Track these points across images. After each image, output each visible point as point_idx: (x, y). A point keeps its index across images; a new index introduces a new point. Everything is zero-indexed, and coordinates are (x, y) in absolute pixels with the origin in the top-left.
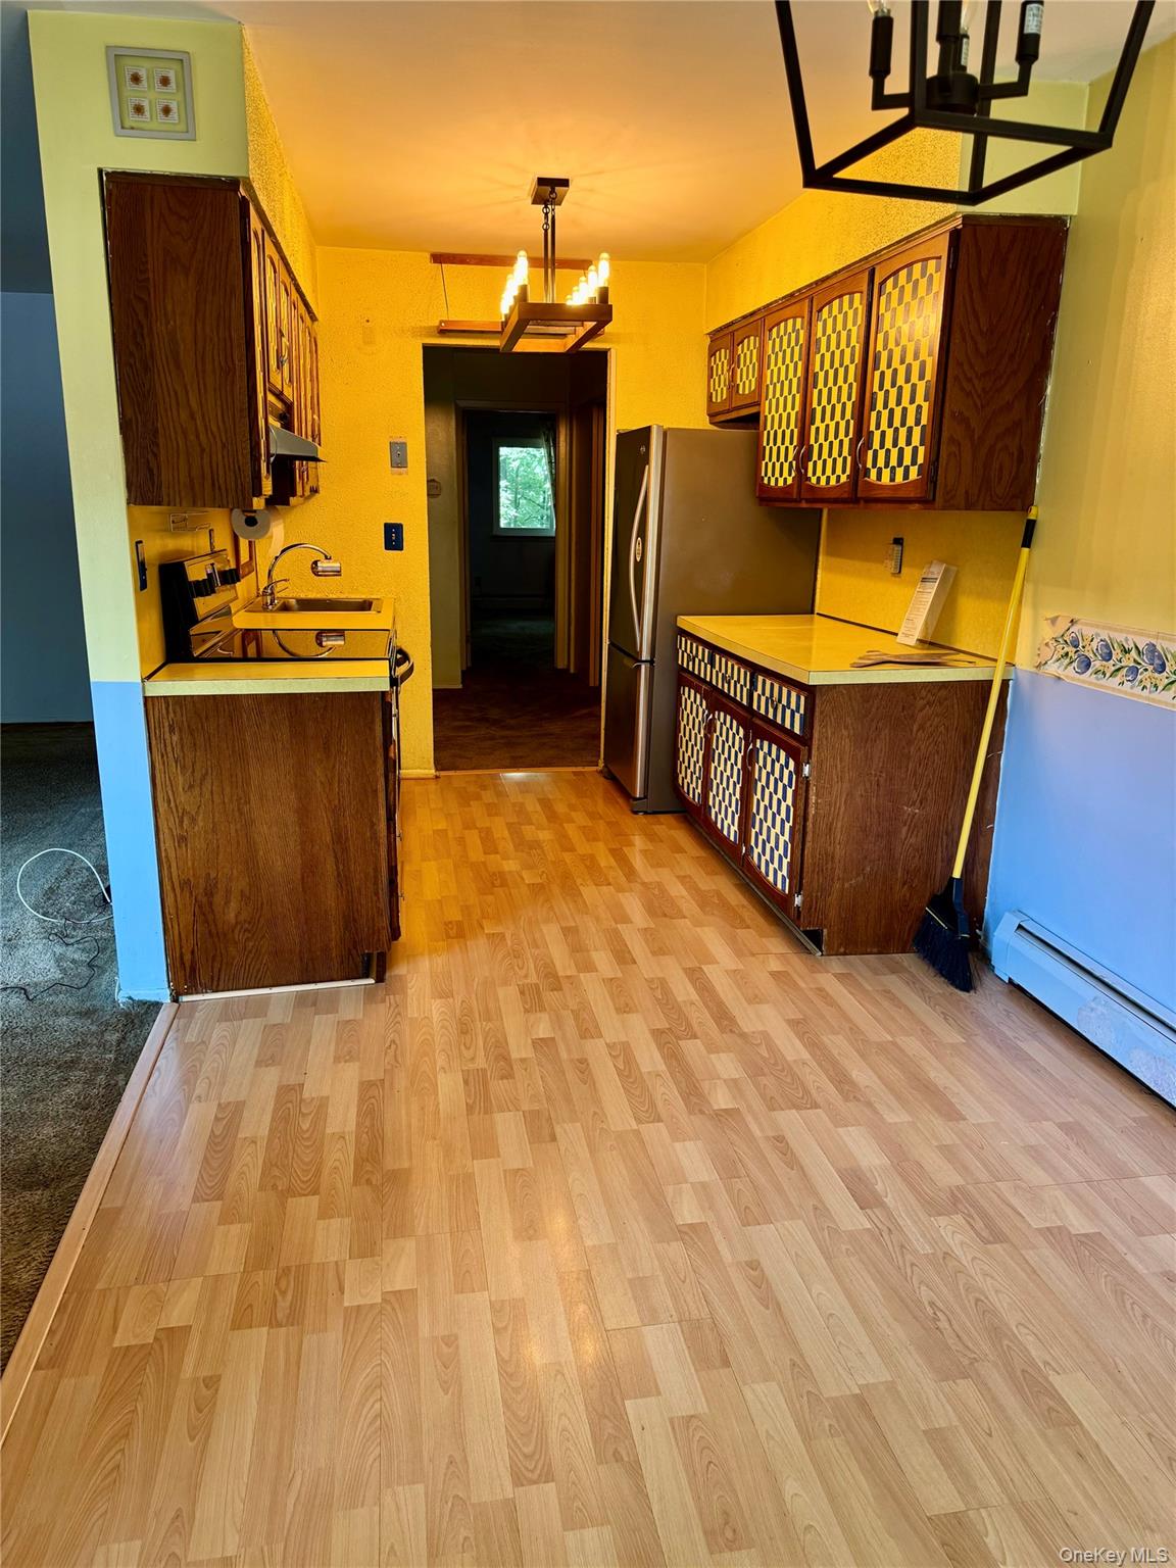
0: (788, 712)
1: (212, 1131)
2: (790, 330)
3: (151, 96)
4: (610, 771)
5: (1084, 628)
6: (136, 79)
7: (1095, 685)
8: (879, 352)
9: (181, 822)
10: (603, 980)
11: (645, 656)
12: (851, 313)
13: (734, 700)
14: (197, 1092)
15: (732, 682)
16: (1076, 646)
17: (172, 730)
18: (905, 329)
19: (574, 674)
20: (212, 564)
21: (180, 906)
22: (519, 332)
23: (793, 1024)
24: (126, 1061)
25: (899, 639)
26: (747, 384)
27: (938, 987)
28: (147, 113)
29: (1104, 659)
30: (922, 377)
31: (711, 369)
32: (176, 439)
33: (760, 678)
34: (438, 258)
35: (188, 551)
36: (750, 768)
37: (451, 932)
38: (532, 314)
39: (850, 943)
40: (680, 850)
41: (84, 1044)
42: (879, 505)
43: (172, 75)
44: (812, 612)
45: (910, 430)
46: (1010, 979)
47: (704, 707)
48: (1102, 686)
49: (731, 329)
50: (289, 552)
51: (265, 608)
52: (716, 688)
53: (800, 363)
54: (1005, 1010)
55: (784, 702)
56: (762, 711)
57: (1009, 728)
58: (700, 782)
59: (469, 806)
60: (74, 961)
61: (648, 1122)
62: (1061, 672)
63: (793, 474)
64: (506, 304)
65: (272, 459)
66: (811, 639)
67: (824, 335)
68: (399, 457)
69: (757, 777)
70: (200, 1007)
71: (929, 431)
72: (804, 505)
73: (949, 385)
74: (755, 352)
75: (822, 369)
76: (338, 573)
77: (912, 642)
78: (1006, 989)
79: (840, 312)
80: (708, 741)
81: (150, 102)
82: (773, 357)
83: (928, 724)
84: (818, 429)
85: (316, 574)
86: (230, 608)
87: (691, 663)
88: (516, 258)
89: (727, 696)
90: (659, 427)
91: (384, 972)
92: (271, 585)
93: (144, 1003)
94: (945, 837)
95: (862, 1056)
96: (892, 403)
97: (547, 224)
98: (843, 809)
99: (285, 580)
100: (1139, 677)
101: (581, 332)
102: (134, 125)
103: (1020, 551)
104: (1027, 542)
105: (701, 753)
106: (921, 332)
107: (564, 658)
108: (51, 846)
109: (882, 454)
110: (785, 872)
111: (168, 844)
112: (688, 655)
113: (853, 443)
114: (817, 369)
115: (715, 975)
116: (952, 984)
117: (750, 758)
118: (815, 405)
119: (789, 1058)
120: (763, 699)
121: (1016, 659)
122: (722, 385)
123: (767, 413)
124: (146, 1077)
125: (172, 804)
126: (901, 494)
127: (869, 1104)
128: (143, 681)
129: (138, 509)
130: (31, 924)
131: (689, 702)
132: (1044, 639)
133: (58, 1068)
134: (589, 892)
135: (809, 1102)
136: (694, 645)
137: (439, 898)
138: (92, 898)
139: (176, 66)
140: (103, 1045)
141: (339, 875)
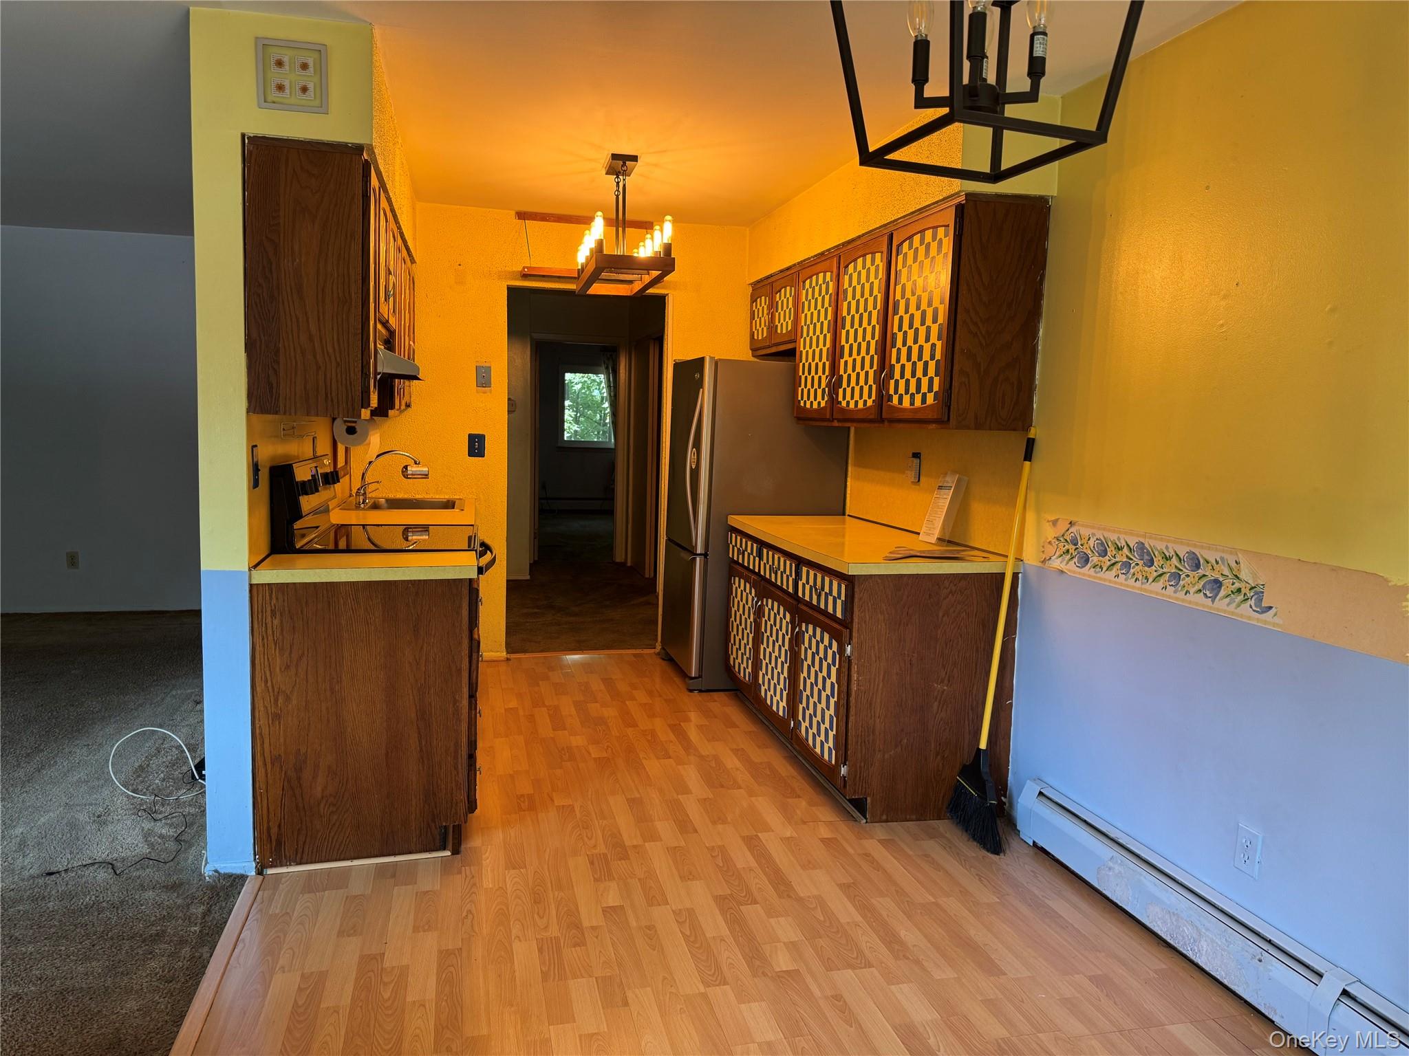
0: (830, 599)
1: (295, 1000)
2: (821, 281)
3: (291, 77)
4: (667, 654)
5: (1081, 528)
6: (279, 63)
7: (1095, 578)
8: (898, 301)
9: (276, 700)
10: (667, 848)
11: (699, 550)
12: (873, 269)
13: (780, 588)
14: (281, 962)
15: (779, 573)
16: (1076, 544)
17: (273, 613)
18: (920, 282)
19: (631, 567)
20: (316, 467)
21: (270, 782)
22: (595, 277)
23: (845, 888)
24: (211, 933)
25: (921, 537)
26: (784, 325)
27: (972, 850)
28: (287, 91)
29: (1100, 555)
30: (935, 321)
31: (753, 314)
32: (295, 357)
33: (805, 569)
34: (522, 216)
35: (295, 456)
36: (796, 649)
37: (522, 804)
38: (606, 263)
39: (892, 812)
40: (733, 725)
41: (170, 917)
42: (901, 425)
43: (311, 62)
44: (844, 514)
45: (926, 364)
46: (1034, 842)
47: (753, 595)
48: (1100, 579)
49: (770, 280)
50: (381, 458)
51: (357, 507)
52: (763, 578)
53: (830, 309)
54: (1032, 871)
55: (827, 589)
56: (807, 598)
57: (1021, 615)
58: (750, 662)
59: (538, 685)
60: (161, 836)
61: (714, 985)
62: (1063, 566)
63: (826, 399)
64: (583, 254)
65: (379, 377)
66: (844, 536)
67: (850, 286)
68: (483, 378)
69: (803, 657)
70: (283, 880)
71: (942, 364)
72: (836, 424)
73: (958, 327)
74: (791, 299)
75: (848, 314)
76: (426, 476)
77: (933, 540)
78: (1032, 851)
79: (864, 268)
80: (757, 625)
81: (291, 83)
82: (806, 304)
83: (952, 610)
84: (846, 362)
85: (406, 477)
86: (328, 505)
87: (741, 556)
88: (594, 218)
89: (775, 585)
90: (711, 358)
91: (460, 844)
92: (363, 486)
93: (230, 876)
94: (970, 712)
95: (909, 917)
96: (910, 342)
97: (618, 191)
98: (881, 685)
99: (378, 482)
100: (1132, 571)
101: (647, 279)
102: (276, 100)
103: (1022, 466)
104: (1028, 456)
105: (751, 636)
106: (933, 284)
107: (622, 553)
108: (142, 726)
109: (902, 383)
110: (831, 744)
111: (263, 722)
112: (738, 550)
113: (877, 374)
114: (845, 313)
115: (772, 843)
116: (984, 848)
117: (796, 640)
118: (843, 342)
119: (842, 921)
120: (807, 587)
121: (1024, 555)
122: (763, 325)
123: (802, 349)
124: (231, 947)
125: (269, 684)
126: (919, 416)
127: (917, 962)
128: (250, 570)
129: (255, 417)
130: (120, 801)
131: (739, 591)
132: (1048, 539)
133: (144, 941)
134: (653, 766)
135: (863, 961)
136: (744, 540)
137: (511, 772)
138: (180, 776)
139: (316, 55)
140: (189, 919)
141: (421, 750)
